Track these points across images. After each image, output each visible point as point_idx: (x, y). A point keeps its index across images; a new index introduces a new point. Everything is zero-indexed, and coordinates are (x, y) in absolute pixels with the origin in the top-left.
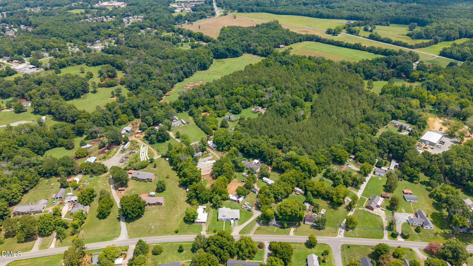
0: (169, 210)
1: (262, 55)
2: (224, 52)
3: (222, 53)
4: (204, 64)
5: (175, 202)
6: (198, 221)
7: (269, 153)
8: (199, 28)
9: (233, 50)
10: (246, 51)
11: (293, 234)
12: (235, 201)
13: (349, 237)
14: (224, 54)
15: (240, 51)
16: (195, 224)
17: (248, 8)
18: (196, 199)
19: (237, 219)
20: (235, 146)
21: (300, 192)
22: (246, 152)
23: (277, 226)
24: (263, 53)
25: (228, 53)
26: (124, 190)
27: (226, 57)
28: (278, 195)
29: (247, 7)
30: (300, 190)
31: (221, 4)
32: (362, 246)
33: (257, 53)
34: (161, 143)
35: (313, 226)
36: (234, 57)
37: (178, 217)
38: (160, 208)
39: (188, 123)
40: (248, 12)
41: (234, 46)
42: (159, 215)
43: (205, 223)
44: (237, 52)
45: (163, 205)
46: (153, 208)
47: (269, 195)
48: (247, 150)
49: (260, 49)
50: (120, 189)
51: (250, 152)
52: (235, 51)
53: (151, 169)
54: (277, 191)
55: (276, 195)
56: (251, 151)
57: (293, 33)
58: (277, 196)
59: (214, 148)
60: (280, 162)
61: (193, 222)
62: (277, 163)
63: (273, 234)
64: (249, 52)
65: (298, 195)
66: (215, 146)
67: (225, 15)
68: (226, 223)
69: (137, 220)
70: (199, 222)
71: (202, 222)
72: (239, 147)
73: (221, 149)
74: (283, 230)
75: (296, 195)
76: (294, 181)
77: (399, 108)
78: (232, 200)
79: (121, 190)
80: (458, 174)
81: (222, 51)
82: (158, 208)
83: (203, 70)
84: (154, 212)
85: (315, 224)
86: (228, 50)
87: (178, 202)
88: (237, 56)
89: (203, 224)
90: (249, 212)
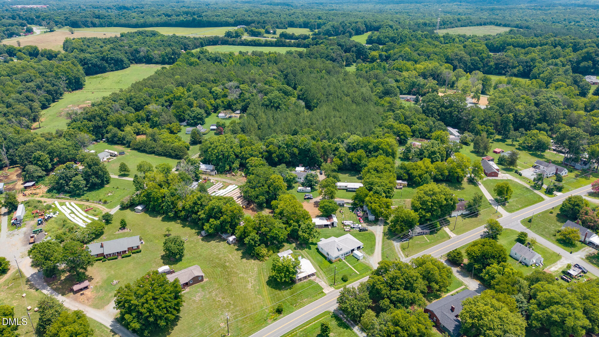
0: (225, 283)
1: (163, 63)
2: (99, 63)
3: (95, 65)
4: (76, 78)
5: (224, 267)
6: (301, 276)
8: (19, 45)
9: (112, 59)
10: (133, 60)
11: (455, 235)
12: (326, 226)
13: (513, 211)
14: (98, 66)
15: (125, 59)
16: (299, 284)
17: (87, 21)
18: (263, 245)
19: (360, 247)
20: (252, 156)
21: (401, 183)
22: (276, 159)
23: (425, 233)
24: (164, 58)
25: (107, 65)
26: (86, 288)
27: (103, 70)
28: (389, 192)
29: (84, 19)
30: (400, 181)
31: (32, 19)
32: (539, 214)
33: (153, 60)
34: (99, 189)
35: (464, 216)
36: (117, 70)
37: (253, 286)
38: (202, 287)
39: (121, 153)
40: (88, 27)
41: (112, 53)
42: (214, 300)
43: (313, 275)
44: (122, 61)
45: (205, 280)
46: (188, 293)
47: (381, 195)
48: (277, 156)
49: (156, 54)
50: (76, 288)
52: (118, 60)
53: (117, 232)
54: (387, 187)
55: (386, 193)
56: (287, 155)
57: (185, 37)
59: (212, 171)
61: (293, 282)
62: (341, 159)
63: (431, 246)
64: (139, 61)
65: (401, 189)
66: (212, 167)
67: (51, 31)
68: (348, 261)
69: (176, 328)
70: (305, 278)
71: (309, 276)
73: (228, 167)
74: (435, 235)
75: (399, 190)
77: (397, 81)
78: (320, 226)
79: (81, 290)
80: (526, 119)
81: (95, 60)
82: (200, 289)
83: (76, 89)
84: (197, 299)
85: (465, 212)
86: (103, 59)
87: (227, 264)
88: (123, 68)
89: (312, 278)
90: (364, 232)
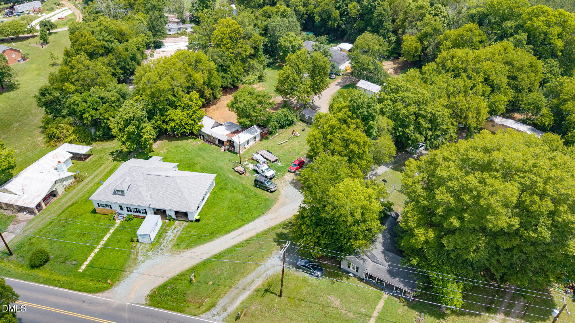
7: (395, 14)
12: (221, 143)
19: (182, 215)
23: (389, 288)
28: (418, 127)
43: (30, 211)
47: (366, 119)
51: (329, 17)
54: (413, 108)
55: (406, 126)
56: (336, 14)
58: (410, 130)
60: (436, 31)
72: (302, 9)
76: (502, 80)
78: (210, 140)
89: (21, 216)
90: (259, 191)
